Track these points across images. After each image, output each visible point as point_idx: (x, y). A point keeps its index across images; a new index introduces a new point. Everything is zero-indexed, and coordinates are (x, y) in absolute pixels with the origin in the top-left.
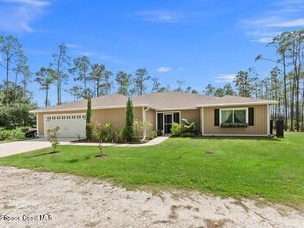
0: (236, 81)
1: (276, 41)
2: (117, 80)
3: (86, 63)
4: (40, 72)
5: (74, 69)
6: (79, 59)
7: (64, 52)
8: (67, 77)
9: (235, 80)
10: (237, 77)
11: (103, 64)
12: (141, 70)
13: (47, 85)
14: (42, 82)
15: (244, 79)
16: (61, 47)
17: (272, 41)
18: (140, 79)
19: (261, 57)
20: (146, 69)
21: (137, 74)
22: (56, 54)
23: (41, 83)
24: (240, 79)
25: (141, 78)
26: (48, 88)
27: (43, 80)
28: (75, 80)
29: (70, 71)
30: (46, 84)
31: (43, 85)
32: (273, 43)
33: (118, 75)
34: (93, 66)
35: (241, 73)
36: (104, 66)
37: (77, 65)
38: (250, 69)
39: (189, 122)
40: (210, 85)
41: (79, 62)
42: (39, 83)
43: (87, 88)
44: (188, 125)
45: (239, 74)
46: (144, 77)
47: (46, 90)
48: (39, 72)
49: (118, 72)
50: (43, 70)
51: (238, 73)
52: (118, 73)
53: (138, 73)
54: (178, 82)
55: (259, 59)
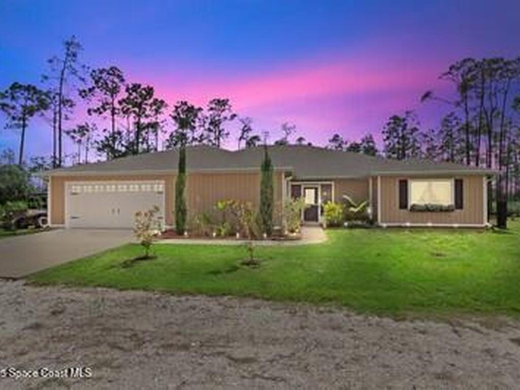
0: (387, 132)
1: (453, 71)
2: (175, 118)
3: (116, 80)
4: (10, 91)
5: (90, 90)
6: (101, 72)
7: (74, 55)
8: (71, 106)
9: (386, 130)
10: (389, 124)
11: (151, 86)
12: (219, 101)
13: (24, 120)
14: (11, 111)
15: (400, 129)
16: (68, 44)
17: (448, 70)
18: (217, 118)
19: (431, 95)
20: (228, 100)
21: (212, 109)
22: (55, 57)
23: (9, 114)
24: (393, 128)
25: (219, 116)
26: (24, 126)
27: (13, 108)
28: (89, 111)
29: (83, 94)
30: (21, 116)
31: (14, 118)
32: (449, 73)
33: (177, 108)
34: (131, 86)
35: (395, 118)
36: (151, 89)
37: (97, 82)
38: (407, 113)
39: (356, 202)
40: (337, 136)
41: (101, 78)
42: (6, 114)
43: (116, 130)
44: (355, 207)
45: (392, 121)
46: (223, 114)
47: (21, 129)
48: (7, 92)
49: (178, 103)
50: (15, 87)
51: (390, 119)
52: (178, 105)
53: (213, 106)
54: (284, 127)
55: (427, 99)
